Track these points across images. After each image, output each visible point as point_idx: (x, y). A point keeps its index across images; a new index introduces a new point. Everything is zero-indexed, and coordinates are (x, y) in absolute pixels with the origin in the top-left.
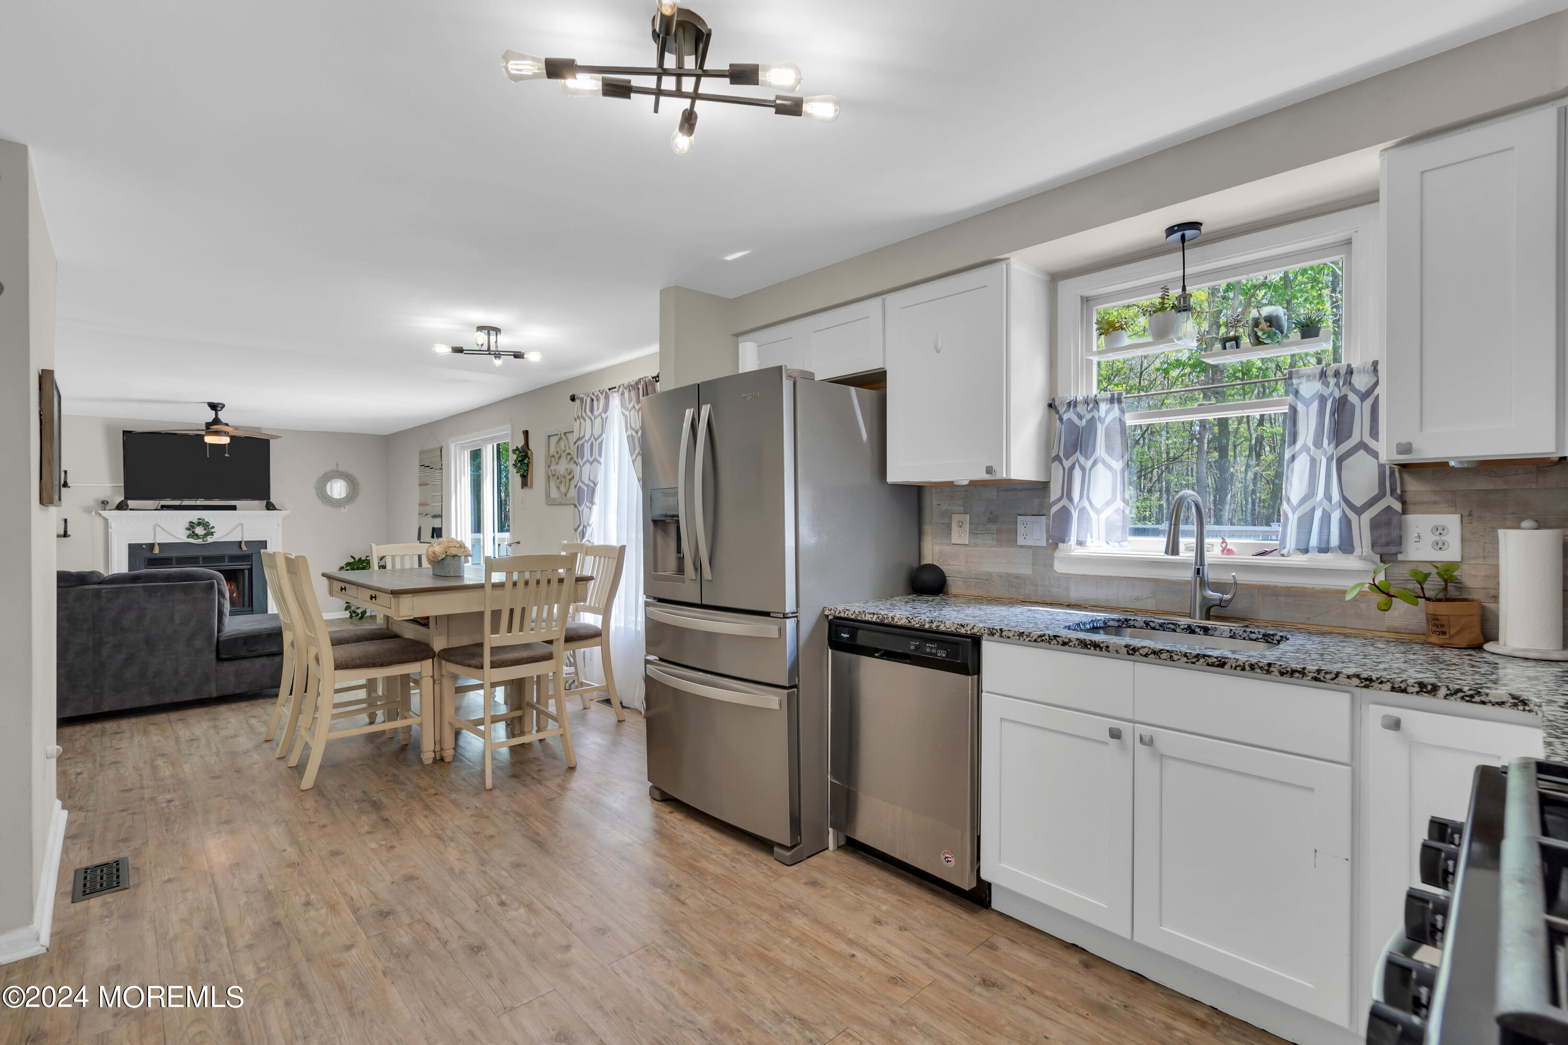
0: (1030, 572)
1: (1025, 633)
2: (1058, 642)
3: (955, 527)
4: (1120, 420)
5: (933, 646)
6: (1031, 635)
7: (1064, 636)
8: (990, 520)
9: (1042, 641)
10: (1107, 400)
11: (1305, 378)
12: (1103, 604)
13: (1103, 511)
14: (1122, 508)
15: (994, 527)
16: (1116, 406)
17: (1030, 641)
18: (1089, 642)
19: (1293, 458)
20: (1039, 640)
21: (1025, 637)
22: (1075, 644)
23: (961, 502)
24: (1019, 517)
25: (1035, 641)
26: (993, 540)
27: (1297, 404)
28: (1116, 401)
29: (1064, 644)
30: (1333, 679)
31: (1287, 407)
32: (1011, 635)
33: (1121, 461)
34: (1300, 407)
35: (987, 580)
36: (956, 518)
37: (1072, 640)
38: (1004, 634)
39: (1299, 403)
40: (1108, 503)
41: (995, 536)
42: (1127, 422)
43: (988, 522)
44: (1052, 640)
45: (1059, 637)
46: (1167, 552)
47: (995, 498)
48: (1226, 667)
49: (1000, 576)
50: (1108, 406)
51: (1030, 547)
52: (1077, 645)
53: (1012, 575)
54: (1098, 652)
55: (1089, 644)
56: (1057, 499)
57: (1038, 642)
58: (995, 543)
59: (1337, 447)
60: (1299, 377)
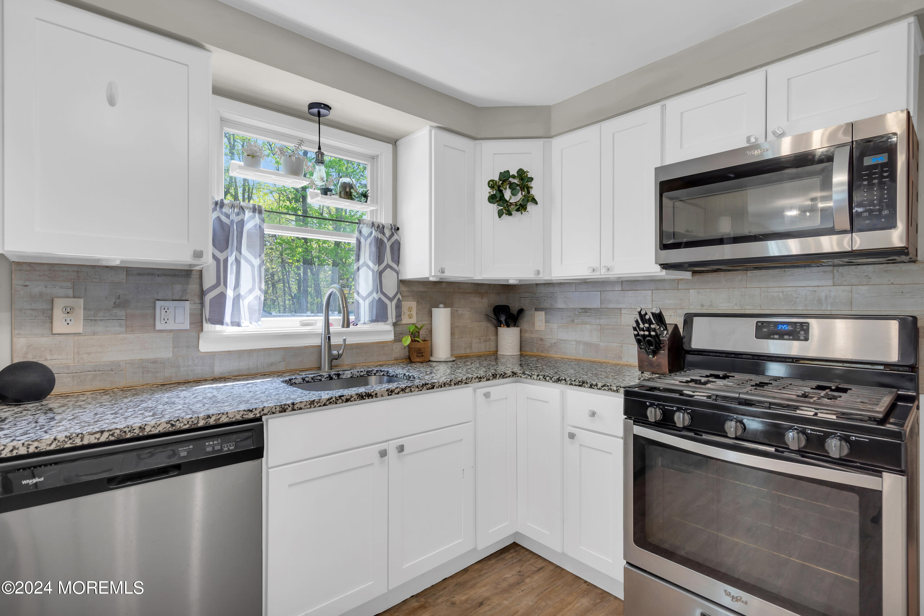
0: (170, 355)
1: (316, 401)
2: (342, 400)
3: (58, 313)
4: (260, 227)
5: (216, 442)
6: (321, 401)
7: (347, 395)
8: (116, 306)
9: (330, 403)
10: (250, 209)
11: (366, 225)
12: (245, 373)
13: (246, 297)
14: (259, 295)
15: (121, 313)
16: (257, 215)
17: (320, 406)
18: (365, 394)
19: (358, 269)
20: (328, 403)
21: (316, 404)
22: (355, 399)
23: (69, 284)
24: (158, 302)
25: (325, 405)
26: (120, 326)
27: (361, 239)
28: (257, 211)
29: (347, 400)
30: (471, 381)
31: (355, 239)
32: (302, 406)
33: (258, 259)
34: (362, 240)
35: (112, 370)
36: (59, 305)
37: (353, 396)
38: (296, 407)
39: (362, 238)
40: (251, 291)
41: (123, 322)
42: (265, 230)
43: (114, 307)
44: (338, 400)
45: (343, 396)
46: (343, 327)
47: (124, 281)
48: (435, 388)
49: (132, 363)
50: (251, 214)
51: (171, 331)
52: (356, 399)
53: (148, 361)
54: (371, 400)
55: (365, 396)
56: (212, 286)
57: (327, 405)
58: (123, 329)
59: (378, 266)
60: (364, 224)
